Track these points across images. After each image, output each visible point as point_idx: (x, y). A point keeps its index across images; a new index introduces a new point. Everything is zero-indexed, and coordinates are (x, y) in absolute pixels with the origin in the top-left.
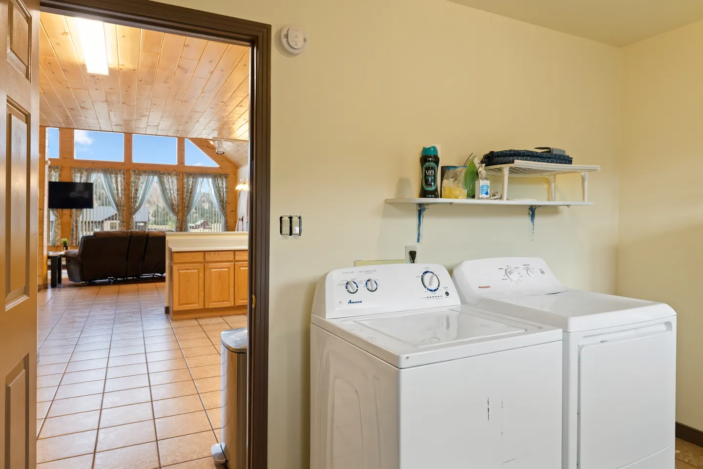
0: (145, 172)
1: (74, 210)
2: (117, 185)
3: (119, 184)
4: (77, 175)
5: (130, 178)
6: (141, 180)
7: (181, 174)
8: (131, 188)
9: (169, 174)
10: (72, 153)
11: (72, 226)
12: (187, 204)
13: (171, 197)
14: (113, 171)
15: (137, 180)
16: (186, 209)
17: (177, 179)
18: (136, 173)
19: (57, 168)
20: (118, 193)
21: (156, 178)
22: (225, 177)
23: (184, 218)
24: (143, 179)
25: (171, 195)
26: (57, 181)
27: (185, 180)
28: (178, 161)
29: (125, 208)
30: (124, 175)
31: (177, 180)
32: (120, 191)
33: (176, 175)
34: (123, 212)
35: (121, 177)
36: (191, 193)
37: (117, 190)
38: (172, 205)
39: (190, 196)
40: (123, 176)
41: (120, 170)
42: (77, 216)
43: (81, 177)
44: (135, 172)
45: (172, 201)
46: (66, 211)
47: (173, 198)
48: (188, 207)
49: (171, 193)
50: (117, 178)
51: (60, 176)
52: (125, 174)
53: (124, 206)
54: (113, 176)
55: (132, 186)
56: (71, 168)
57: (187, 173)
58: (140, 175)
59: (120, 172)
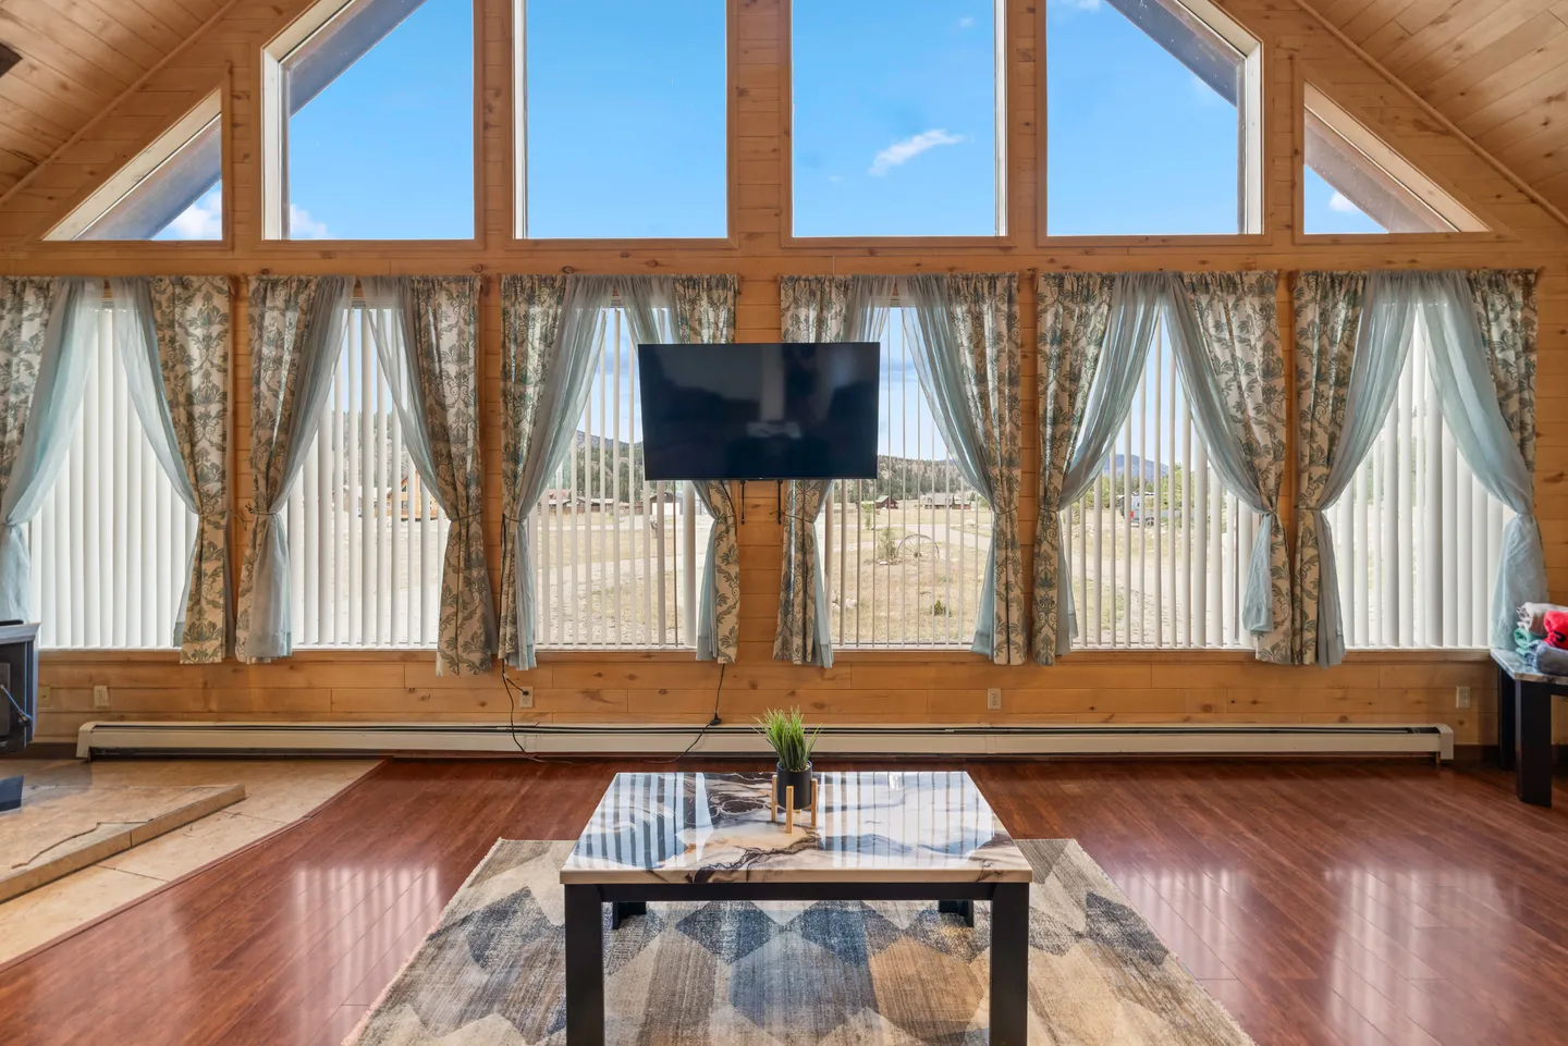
0: (1108, 280)
1: (793, 486)
2: (980, 356)
3: (990, 352)
4: (802, 313)
5: (1036, 317)
6: (1096, 323)
7: (1282, 283)
8: (1042, 367)
9: (1230, 284)
10: (783, 211)
11: (784, 564)
12: (1326, 447)
13: (1241, 406)
14: (962, 284)
15: (1072, 326)
16: (1319, 471)
17: (1265, 311)
18: (1067, 286)
19: (723, 283)
20: (984, 397)
21: (1163, 315)
22: (1528, 289)
23: (1308, 520)
24: (1098, 315)
25: (1242, 395)
26: (723, 341)
27: (1311, 314)
28: (1268, 215)
29: (1017, 473)
30: (1010, 301)
31: (1267, 318)
32: (991, 384)
33: (1262, 290)
34: (1010, 491)
35: (998, 310)
36: (1341, 382)
37: (981, 379)
38: (1250, 448)
39: (1340, 401)
40: (1005, 307)
41: (993, 280)
42: (807, 517)
43: (821, 323)
44: (1061, 286)
45: (1247, 427)
46: (760, 493)
47: (1252, 413)
48: (1329, 461)
49: (1240, 387)
50: (978, 319)
51: (733, 322)
52: (1017, 297)
53: (1010, 463)
54: (959, 311)
55: (1048, 359)
56: (777, 281)
57: (1316, 274)
58: (1087, 299)
59: (992, 286)
